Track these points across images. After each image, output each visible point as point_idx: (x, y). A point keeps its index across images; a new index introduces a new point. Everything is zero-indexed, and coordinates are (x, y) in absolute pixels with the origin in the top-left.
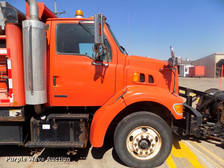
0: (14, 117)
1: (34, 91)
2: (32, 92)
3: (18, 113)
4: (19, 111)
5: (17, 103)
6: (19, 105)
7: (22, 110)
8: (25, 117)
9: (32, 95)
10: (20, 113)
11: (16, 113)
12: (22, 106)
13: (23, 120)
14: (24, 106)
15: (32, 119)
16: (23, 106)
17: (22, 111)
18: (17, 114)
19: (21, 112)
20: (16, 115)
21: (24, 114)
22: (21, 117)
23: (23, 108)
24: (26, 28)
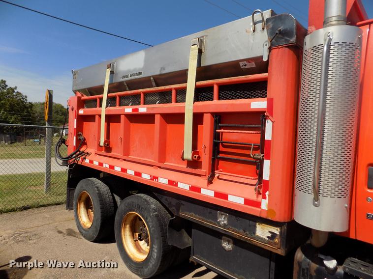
0: (265, 240)
1: (321, 197)
2: (316, 199)
3: (274, 235)
4: (276, 231)
5: (275, 212)
6: (277, 218)
7: (281, 229)
8: (286, 247)
9: (316, 206)
10: (276, 234)
11: (270, 232)
12: (283, 221)
13: (281, 252)
14: (288, 223)
15: (299, 255)
16: (285, 223)
17: (281, 232)
18: (270, 235)
19: (278, 234)
20: (268, 237)
21: (285, 240)
22: (277, 244)
23: (285, 227)
24: (316, 49)
